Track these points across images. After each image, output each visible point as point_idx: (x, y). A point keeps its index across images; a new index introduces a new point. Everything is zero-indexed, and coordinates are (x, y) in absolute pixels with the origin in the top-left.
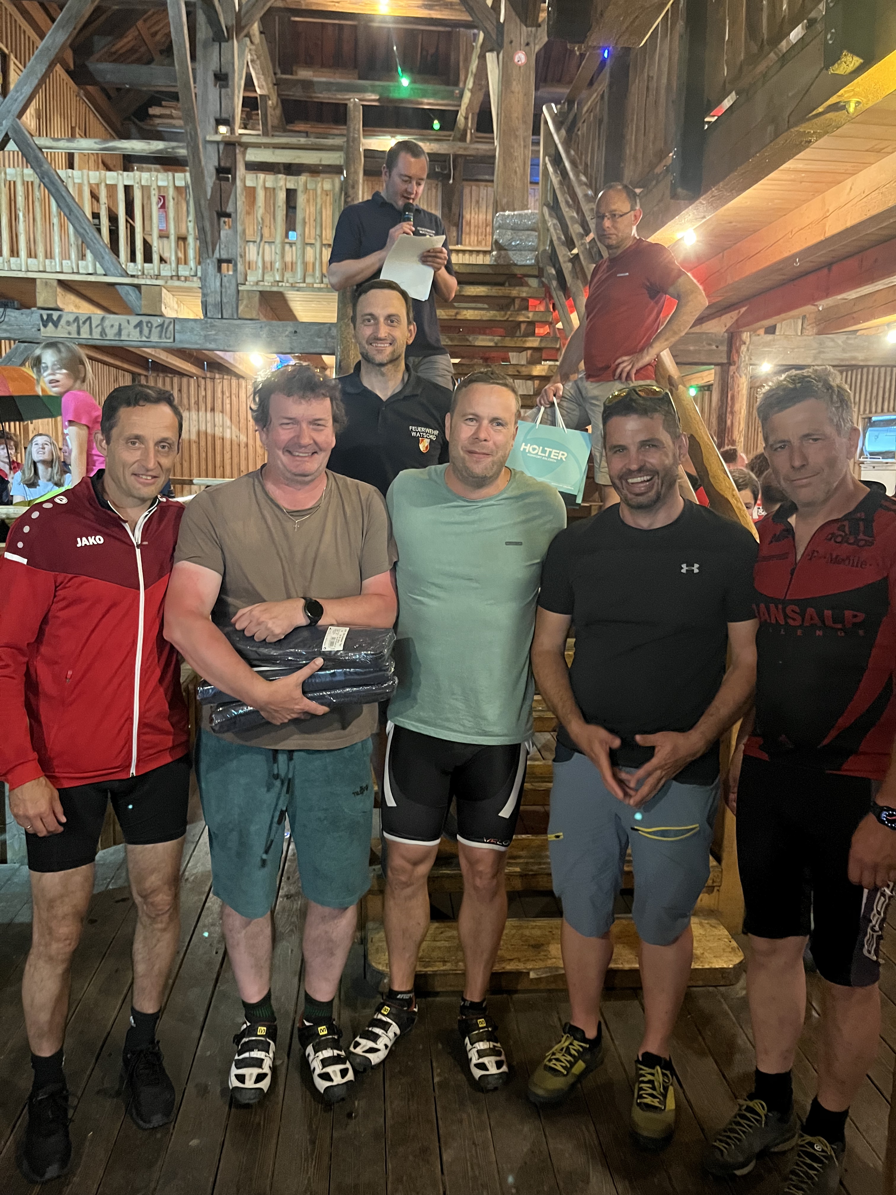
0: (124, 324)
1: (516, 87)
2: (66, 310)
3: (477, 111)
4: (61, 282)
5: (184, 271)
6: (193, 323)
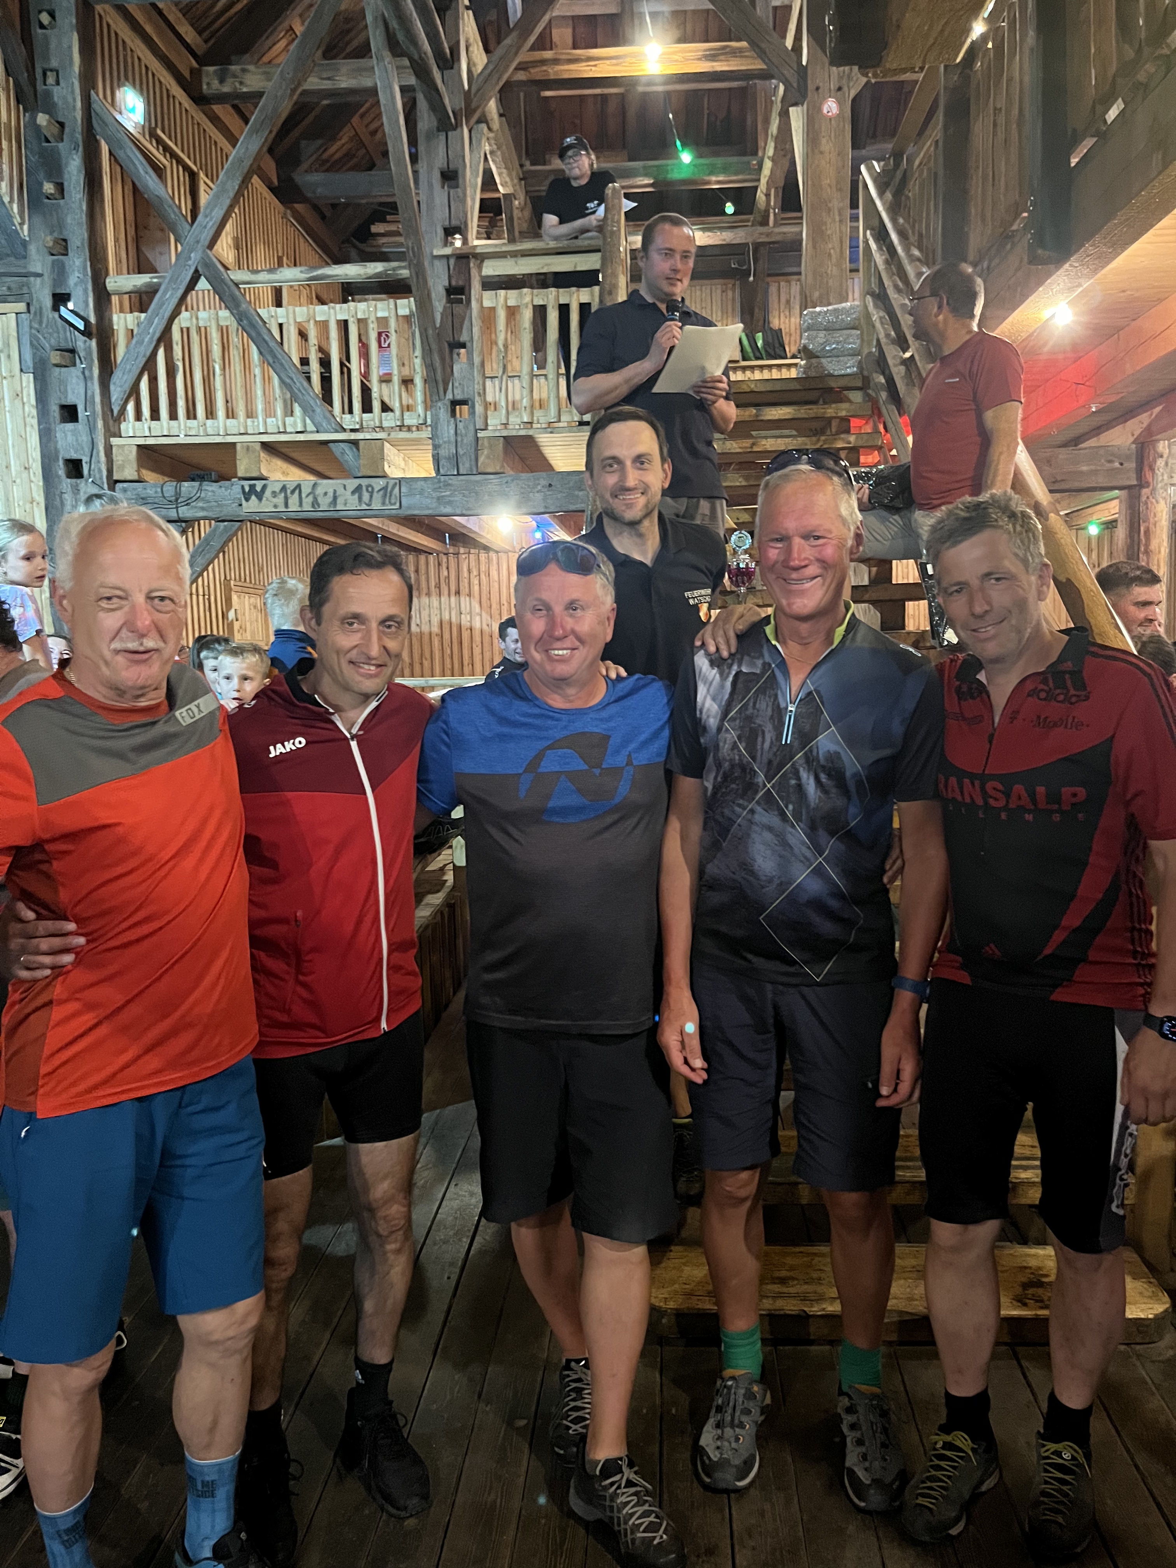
0: (340, 491)
1: (826, 145)
2: (272, 479)
3: (781, 184)
4: (265, 445)
5: (410, 420)
6: (422, 483)
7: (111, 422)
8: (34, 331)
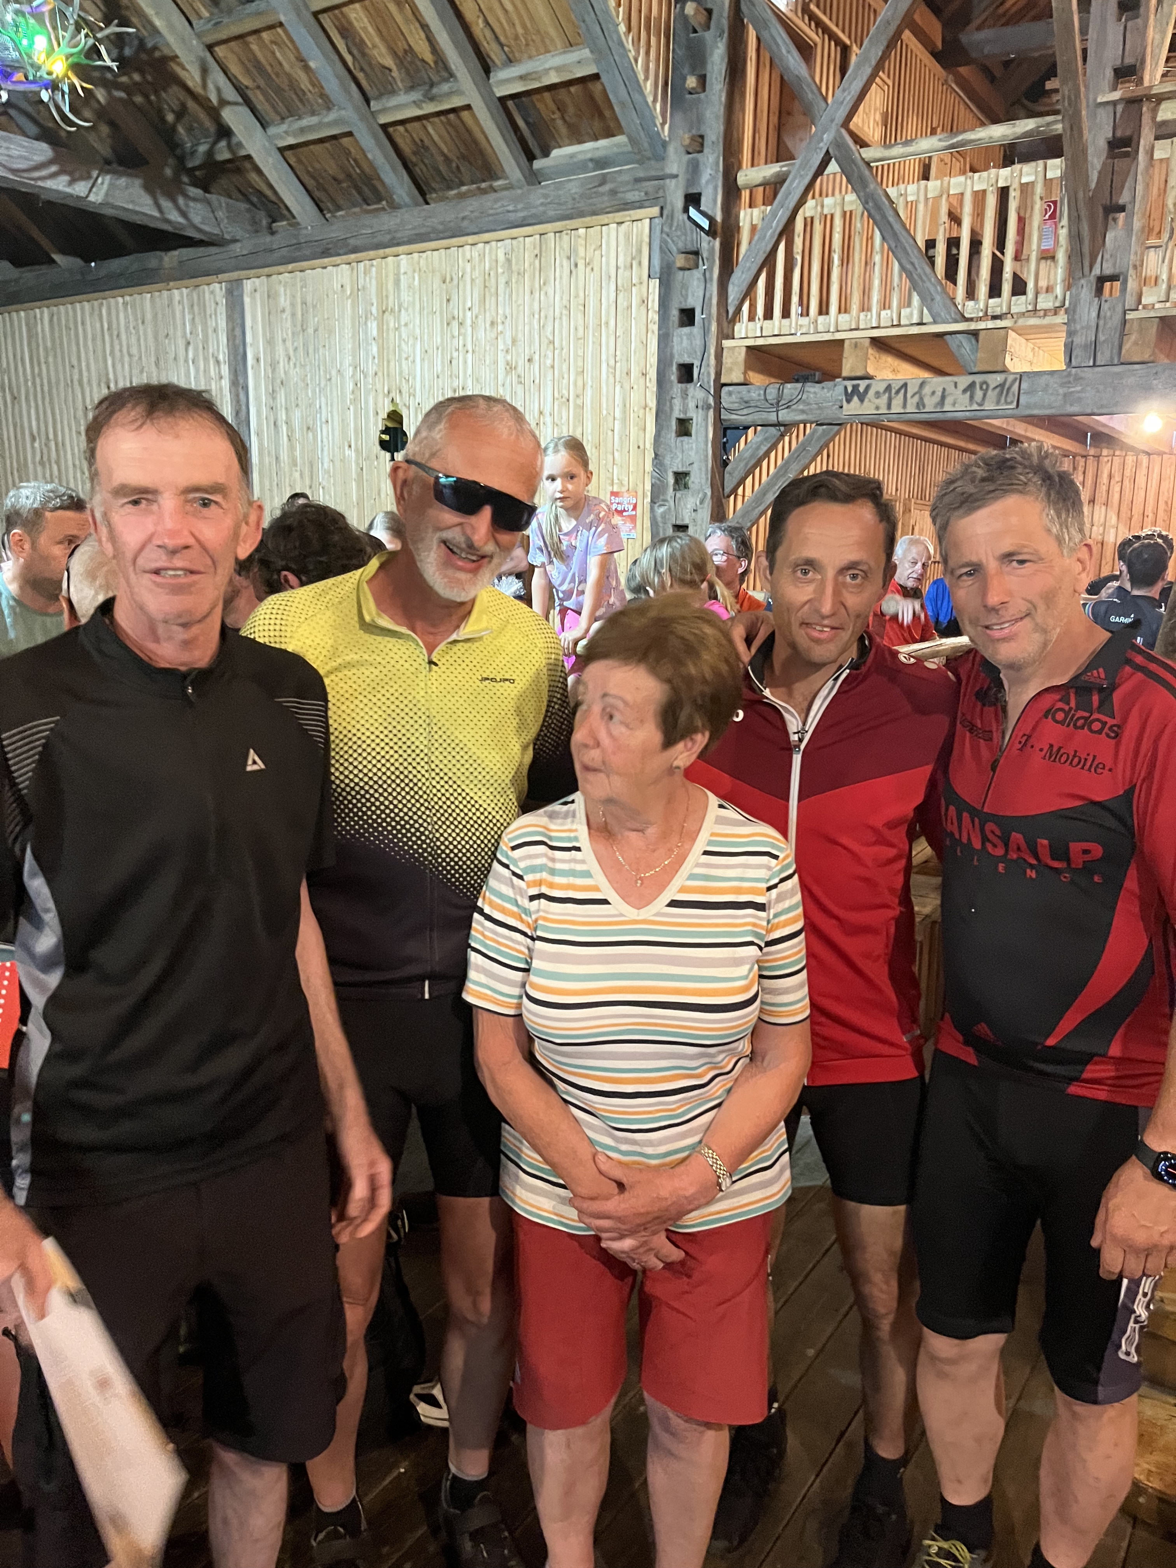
4: (875, 341)
5: (1044, 303)
6: (1048, 377)
7: (725, 324)
8: (664, 236)
